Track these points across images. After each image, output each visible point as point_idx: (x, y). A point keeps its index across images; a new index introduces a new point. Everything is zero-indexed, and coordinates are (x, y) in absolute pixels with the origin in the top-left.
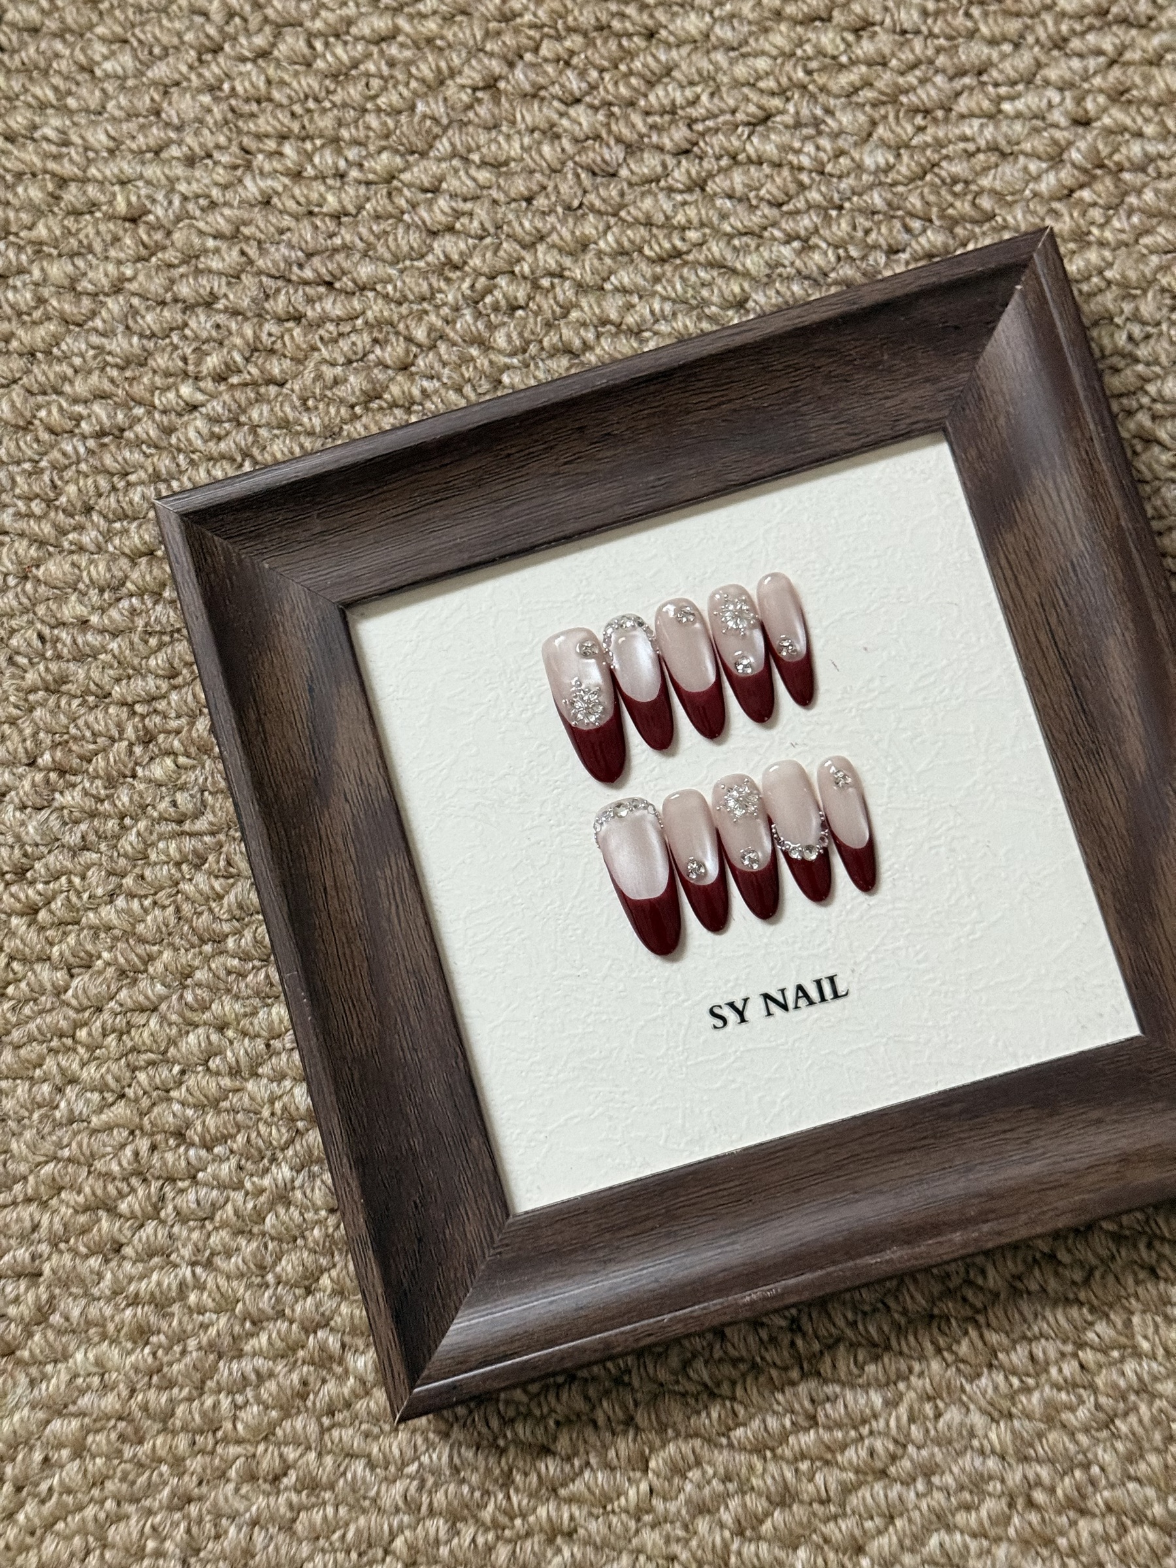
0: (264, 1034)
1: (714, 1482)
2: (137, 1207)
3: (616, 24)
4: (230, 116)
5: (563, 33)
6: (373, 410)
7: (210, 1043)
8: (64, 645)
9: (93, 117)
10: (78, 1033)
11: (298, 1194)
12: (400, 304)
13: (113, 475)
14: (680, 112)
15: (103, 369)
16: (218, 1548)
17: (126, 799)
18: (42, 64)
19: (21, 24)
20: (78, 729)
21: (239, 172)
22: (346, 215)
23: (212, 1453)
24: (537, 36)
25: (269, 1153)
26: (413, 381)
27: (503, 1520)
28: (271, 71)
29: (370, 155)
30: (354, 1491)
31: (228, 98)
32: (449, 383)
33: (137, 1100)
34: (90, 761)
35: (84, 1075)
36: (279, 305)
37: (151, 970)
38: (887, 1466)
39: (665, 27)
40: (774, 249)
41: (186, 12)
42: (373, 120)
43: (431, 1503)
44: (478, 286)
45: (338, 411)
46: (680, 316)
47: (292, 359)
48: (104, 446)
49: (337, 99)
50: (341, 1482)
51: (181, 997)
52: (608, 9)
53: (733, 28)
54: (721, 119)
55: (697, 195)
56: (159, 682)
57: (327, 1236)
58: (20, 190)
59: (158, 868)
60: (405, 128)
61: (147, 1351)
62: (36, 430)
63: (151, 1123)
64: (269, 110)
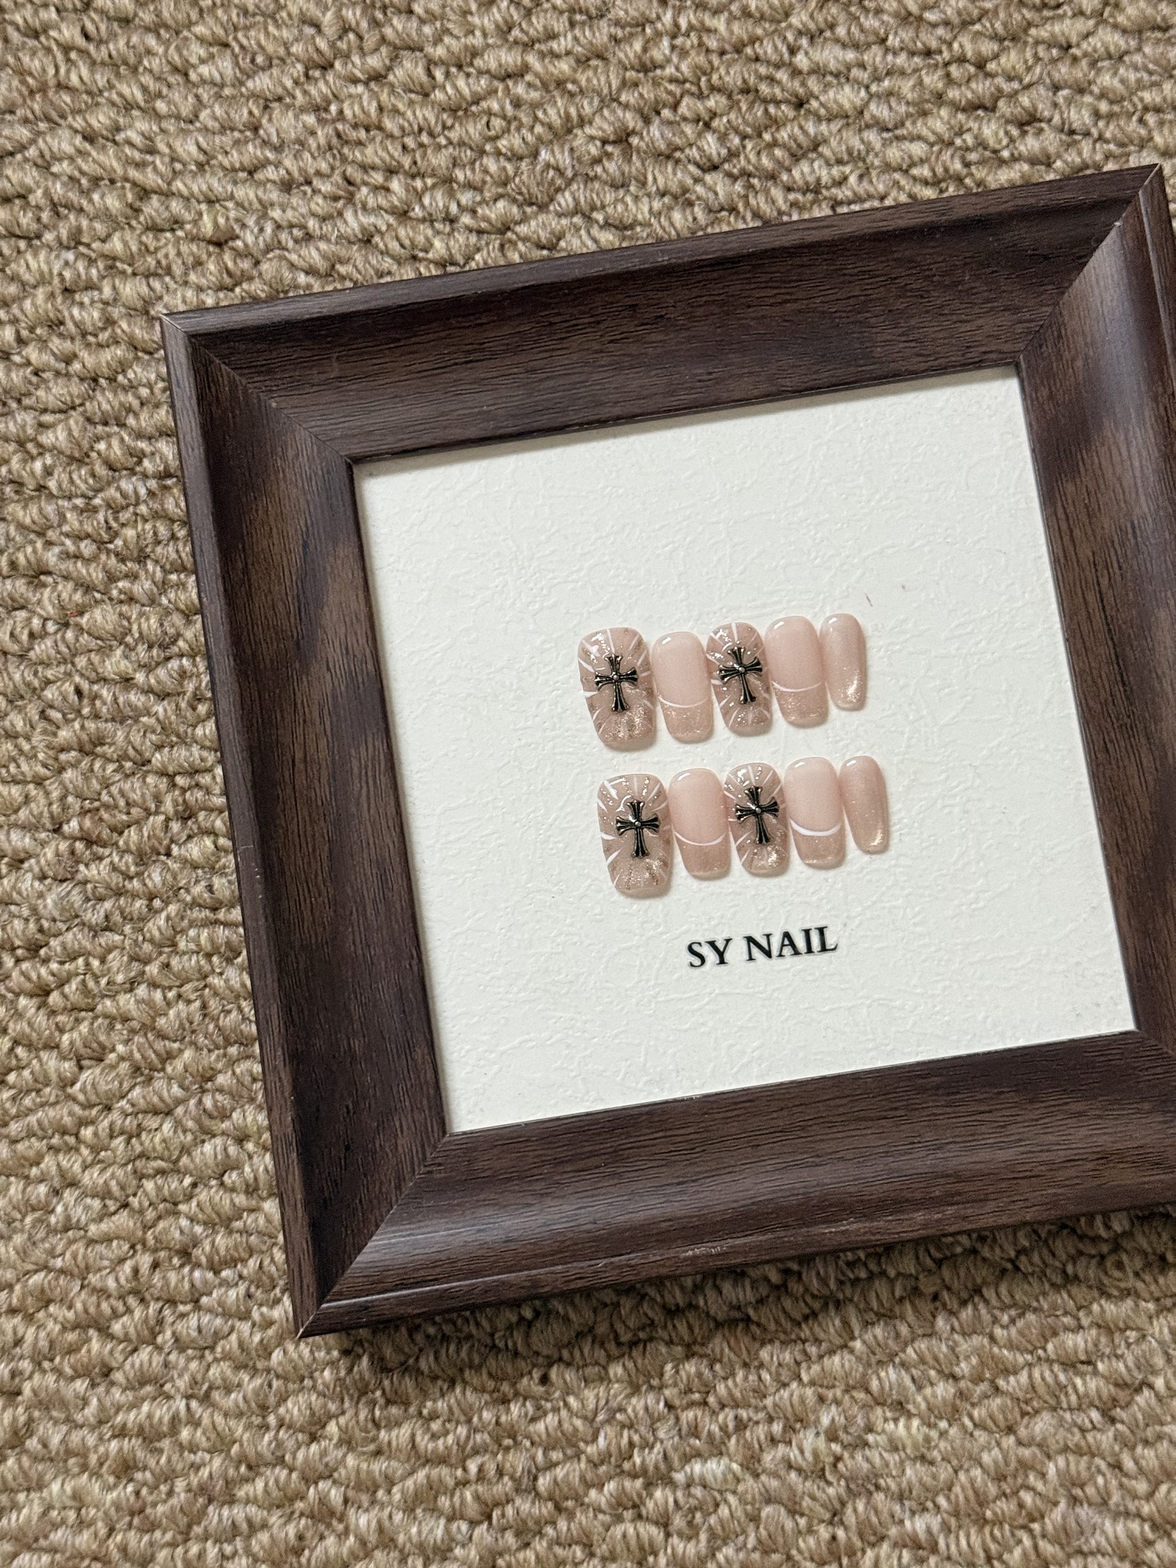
2: (132, 1330)
3: (764, 89)
4: (335, 141)
5: (706, 92)
7: (227, 1156)
8: (105, 703)
9: (183, 125)
10: (83, 1132)
13: (173, 521)
14: (824, 191)
17: (157, 878)
18: (132, 60)
19: (112, 13)
20: (111, 796)
21: (340, 204)
22: (453, 264)
24: (678, 91)
28: (384, 97)
29: (484, 201)
31: (334, 121)
33: (141, 1212)
34: (121, 833)
35: (86, 1179)
37: (169, 1069)
39: (817, 98)
41: (296, 20)
42: (492, 165)
48: (166, 488)
49: (454, 135)
51: (200, 1102)
52: (756, 71)
53: (891, 108)
56: (205, 754)
57: (339, 1379)
58: (96, 197)
59: (186, 957)
60: (526, 177)
61: (130, 1488)
62: (92, 463)
63: (155, 1238)
64: (378, 139)
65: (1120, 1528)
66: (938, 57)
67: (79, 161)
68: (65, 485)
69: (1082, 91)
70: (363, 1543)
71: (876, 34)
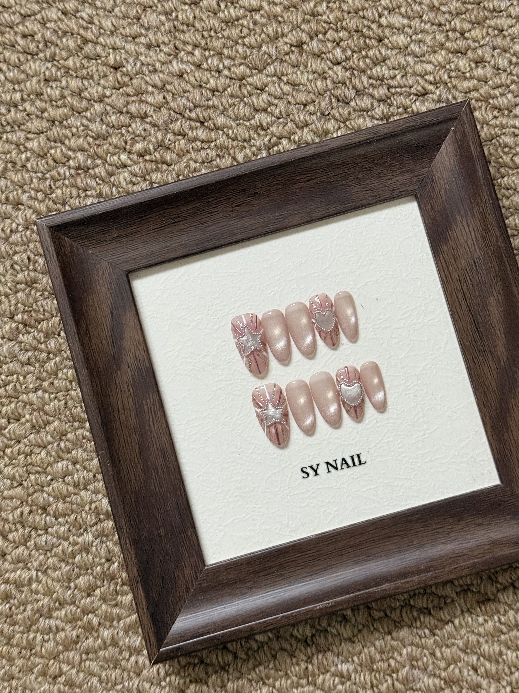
2: (17, 539)
3: (364, 30)
4: (173, 29)
5: (339, 29)
7: (68, 469)
8: (39, 265)
9: (106, 13)
10: (6, 450)
11: (94, 549)
12: (234, 140)
14: (385, 81)
15: (86, 137)
17: (53, 345)
20: (37, 306)
21: (171, 58)
22: (217, 91)
23: (28, 659)
24: (327, 27)
25: (84, 527)
28: (197, 12)
29: (234, 65)
31: (173, 20)
33: (28, 488)
34: (39, 323)
35: (5, 471)
36: (176, 126)
37: (47, 428)
39: (388, 38)
42: (240, 49)
44: (272, 141)
47: (177, 155)
48: (79, 174)
49: (225, 33)
50: (85, 686)
51: (59, 444)
52: (363, 23)
53: (420, 47)
54: (404, 89)
57: (103, 572)
58: (64, 40)
59: (61, 381)
60: (255, 57)
61: (7, 606)
62: (47, 159)
63: (32, 500)
64: (192, 31)
65: (431, 681)
66: (444, 28)
67: (59, 23)
68: (34, 166)
69: (505, 51)
70: (105, 643)
71: (418, 13)
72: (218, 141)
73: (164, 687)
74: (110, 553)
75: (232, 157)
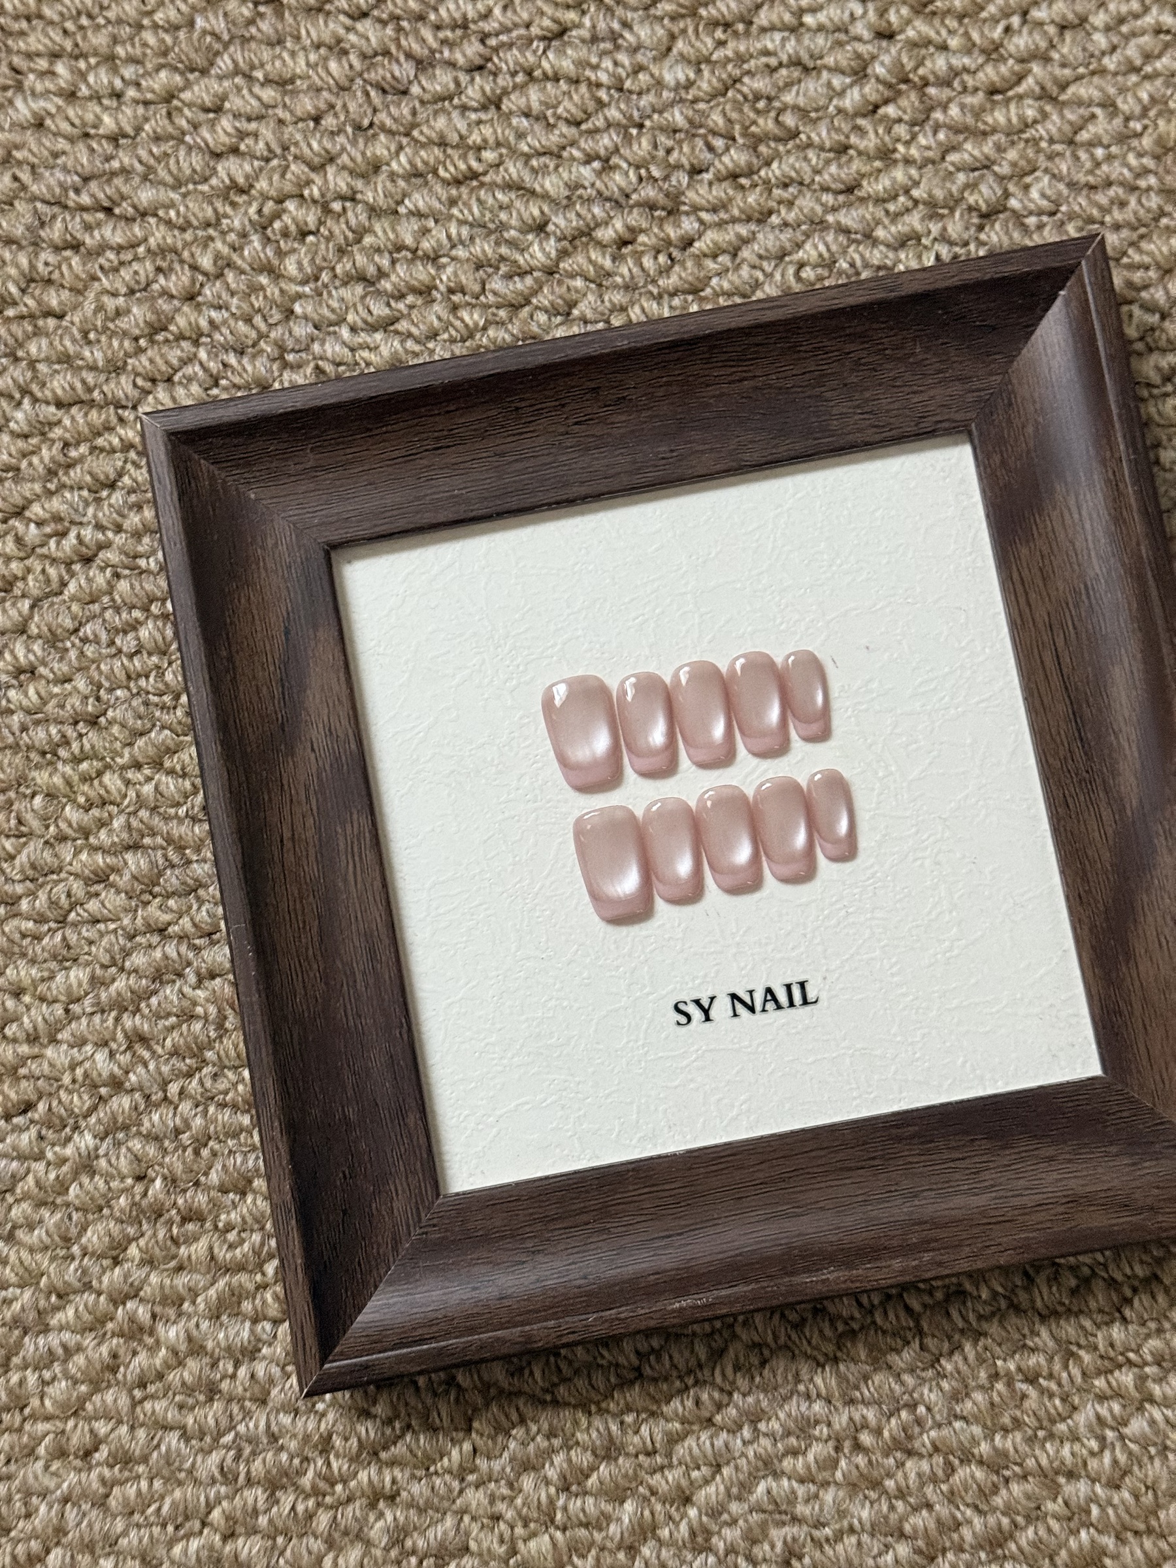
0: (63, 998)
1: (539, 1439)
6: (158, 343)
11: (103, 1162)
12: (183, 230)
14: (472, 26)
16: (29, 1527)
21: (10, 94)
22: (125, 136)
23: (20, 1430)
25: (71, 1121)
26: (200, 312)
27: (322, 1485)
29: (147, 74)
30: (169, 1464)
32: (238, 313)
36: (55, 232)
38: (713, 1416)
40: (574, 169)
42: (149, 37)
43: (248, 1472)
44: (266, 210)
45: (121, 345)
46: (478, 241)
47: (71, 290)
49: (111, 15)
50: (155, 1454)
54: (514, 34)
55: (492, 113)
57: (134, 1204)
60: (185, 46)
70: (175, 1353)
72: (152, 240)
73: (323, 1415)
74: (139, 1161)
75: (191, 266)
